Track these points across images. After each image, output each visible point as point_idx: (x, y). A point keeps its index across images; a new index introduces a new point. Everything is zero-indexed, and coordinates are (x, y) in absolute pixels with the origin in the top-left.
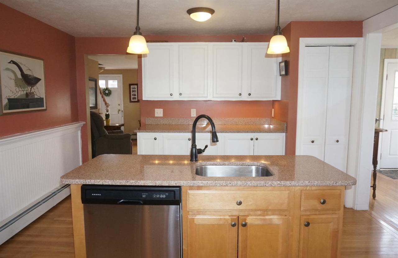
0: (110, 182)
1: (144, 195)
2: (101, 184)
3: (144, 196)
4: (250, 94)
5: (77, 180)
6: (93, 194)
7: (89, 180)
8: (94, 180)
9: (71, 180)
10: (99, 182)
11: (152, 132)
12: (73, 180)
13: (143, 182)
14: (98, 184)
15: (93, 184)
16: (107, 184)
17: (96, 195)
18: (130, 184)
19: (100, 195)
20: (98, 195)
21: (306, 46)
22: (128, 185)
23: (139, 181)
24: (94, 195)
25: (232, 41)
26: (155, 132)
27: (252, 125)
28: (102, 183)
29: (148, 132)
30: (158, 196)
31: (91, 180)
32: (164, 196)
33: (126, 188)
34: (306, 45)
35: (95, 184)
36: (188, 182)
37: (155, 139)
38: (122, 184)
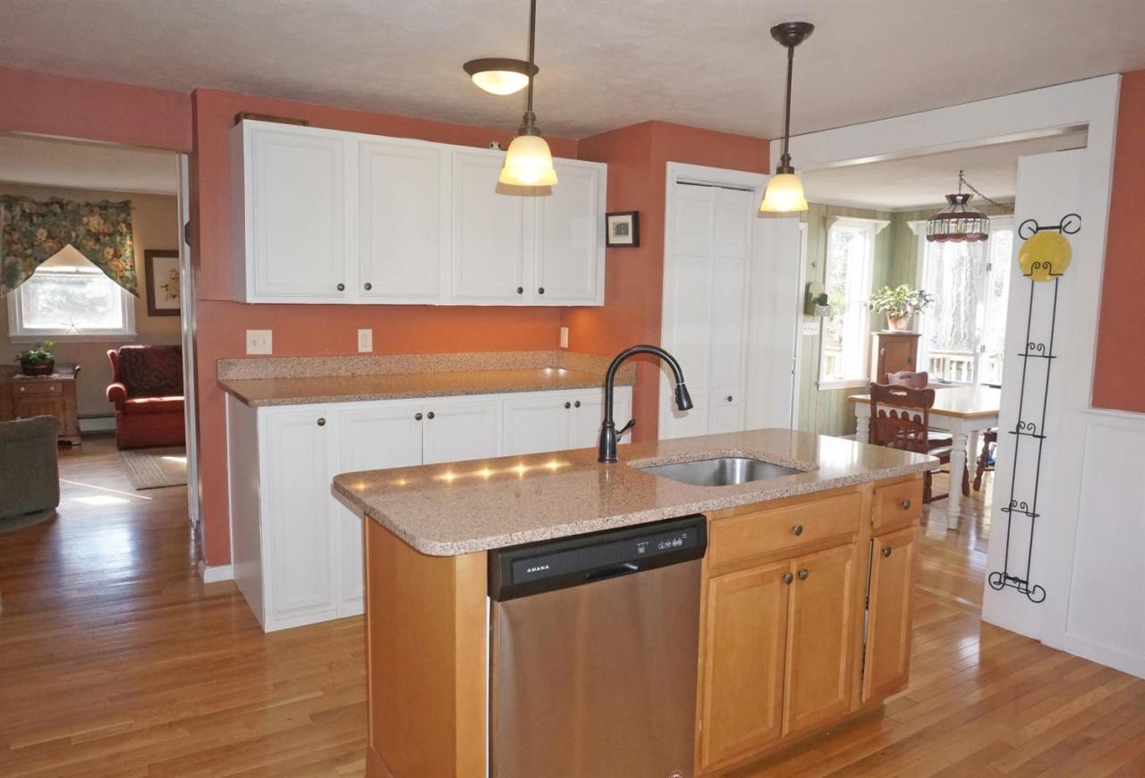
0: (569, 529)
1: (641, 546)
2: (549, 538)
3: (641, 550)
4: (542, 291)
5: (489, 539)
6: (529, 571)
7: (520, 534)
8: (530, 532)
9: (474, 541)
10: (543, 534)
11: (310, 403)
12: (479, 541)
13: (639, 516)
14: (542, 539)
15: (529, 541)
16: (561, 534)
17: (538, 569)
18: (612, 527)
19: (547, 567)
20: (542, 568)
21: (678, 183)
22: (607, 528)
23: (630, 516)
24: (532, 572)
25: (492, 146)
26: (319, 402)
27: (518, 369)
28: (552, 534)
29: (298, 404)
30: (668, 544)
31: (525, 533)
32: (680, 542)
33: (606, 537)
34: (679, 180)
35: (534, 540)
36: (721, 501)
37: (322, 423)
38: (595, 529)
